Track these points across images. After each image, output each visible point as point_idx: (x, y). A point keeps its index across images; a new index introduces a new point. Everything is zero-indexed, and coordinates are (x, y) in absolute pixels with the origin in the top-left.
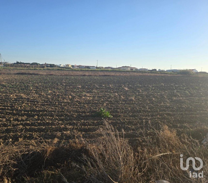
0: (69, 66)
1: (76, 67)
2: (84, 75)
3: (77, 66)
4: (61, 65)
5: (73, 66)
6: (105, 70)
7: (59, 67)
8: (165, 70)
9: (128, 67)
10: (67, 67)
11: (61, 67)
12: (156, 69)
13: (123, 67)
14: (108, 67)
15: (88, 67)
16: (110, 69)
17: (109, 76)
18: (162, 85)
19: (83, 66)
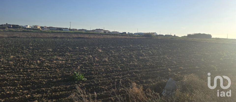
0: (37, 27)
1: (46, 28)
2: (56, 38)
3: (48, 28)
4: (27, 26)
5: (42, 27)
6: (78, 32)
7: (26, 28)
8: (133, 33)
9: (101, 29)
10: (35, 28)
11: (28, 28)
12: (126, 32)
13: (97, 29)
14: (82, 29)
15: (60, 29)
16: (84, 32)
17: (83, 38)
18: (131, 46)
19: (55, 28)
